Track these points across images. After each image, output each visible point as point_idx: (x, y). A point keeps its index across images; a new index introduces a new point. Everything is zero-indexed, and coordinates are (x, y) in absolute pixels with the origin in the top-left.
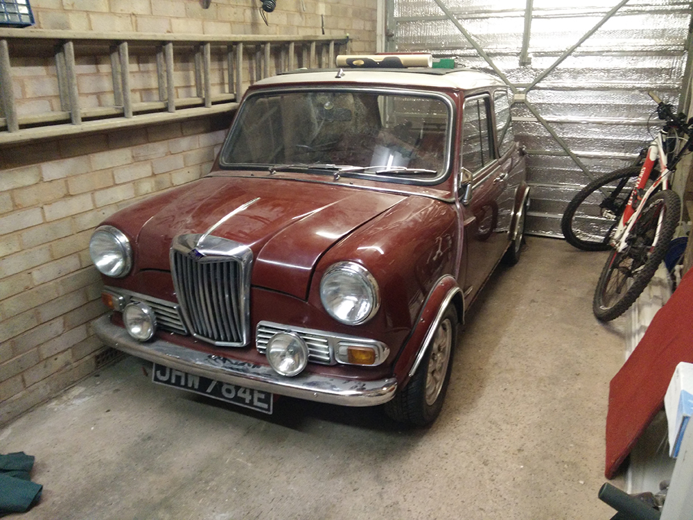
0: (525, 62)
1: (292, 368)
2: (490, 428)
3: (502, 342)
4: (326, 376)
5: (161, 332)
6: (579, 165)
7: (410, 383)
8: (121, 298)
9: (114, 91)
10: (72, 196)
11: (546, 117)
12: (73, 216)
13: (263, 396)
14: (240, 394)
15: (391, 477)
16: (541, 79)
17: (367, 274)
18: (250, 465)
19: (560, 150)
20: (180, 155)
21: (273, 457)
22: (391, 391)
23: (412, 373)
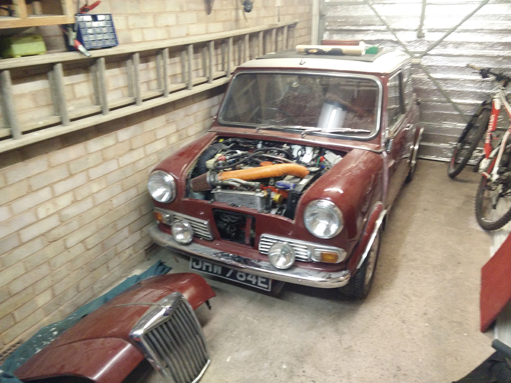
0: (420, 36)
1: (285, 264)
2: (405, 299)
3: (406, 240)
4: (304, 269)
5: (196, 238)
6: (457, 109)
7: (357, 273)
8: (167, 216)
9: (158, 79)
10: (133, 149)
11: (434, 76)
12: (134, 163)
13: (264, 280)
14: (249, 278)
15: (346, 330)
16: (432, 49)
17: (334, 207)
18: (255, 321)
19: (444, 99)
20: (192, 116)
21: (269, 317)
22: (346, 279)
23: (359, 267)
